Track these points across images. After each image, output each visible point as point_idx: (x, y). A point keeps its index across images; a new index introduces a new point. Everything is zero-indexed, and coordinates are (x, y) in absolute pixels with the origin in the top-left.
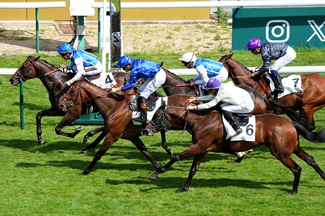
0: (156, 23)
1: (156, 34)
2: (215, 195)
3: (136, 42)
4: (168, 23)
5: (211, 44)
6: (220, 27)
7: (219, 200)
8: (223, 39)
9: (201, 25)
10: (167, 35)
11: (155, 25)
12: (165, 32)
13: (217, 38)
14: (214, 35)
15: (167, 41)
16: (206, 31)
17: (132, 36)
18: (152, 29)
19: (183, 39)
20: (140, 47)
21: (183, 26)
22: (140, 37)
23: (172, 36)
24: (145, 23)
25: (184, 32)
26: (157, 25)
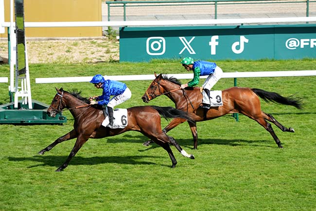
0: (58, 40)
1: (57, 48)
2: (103, 180)
3: (41, 55)
4: (68, 40)
5: (103, 57)
6: (110, 42)
7: (107, 184)
8: (112, 53)
9: (95, 41)
10: (67, 49)
11: (57, 41)
12: (65, 47)
13: (108, 52)
14: (105, 49)
15: (66, 54)
16: (99, 45)
17: (37, 50)
18: (55, 44)
19: (80, 52)
20: (44, 59)
21: (80, 41)
22: (44, 51)
23: (71, 50)
24: (48, 40)
25: (81, 47)
26: (58, 41)
